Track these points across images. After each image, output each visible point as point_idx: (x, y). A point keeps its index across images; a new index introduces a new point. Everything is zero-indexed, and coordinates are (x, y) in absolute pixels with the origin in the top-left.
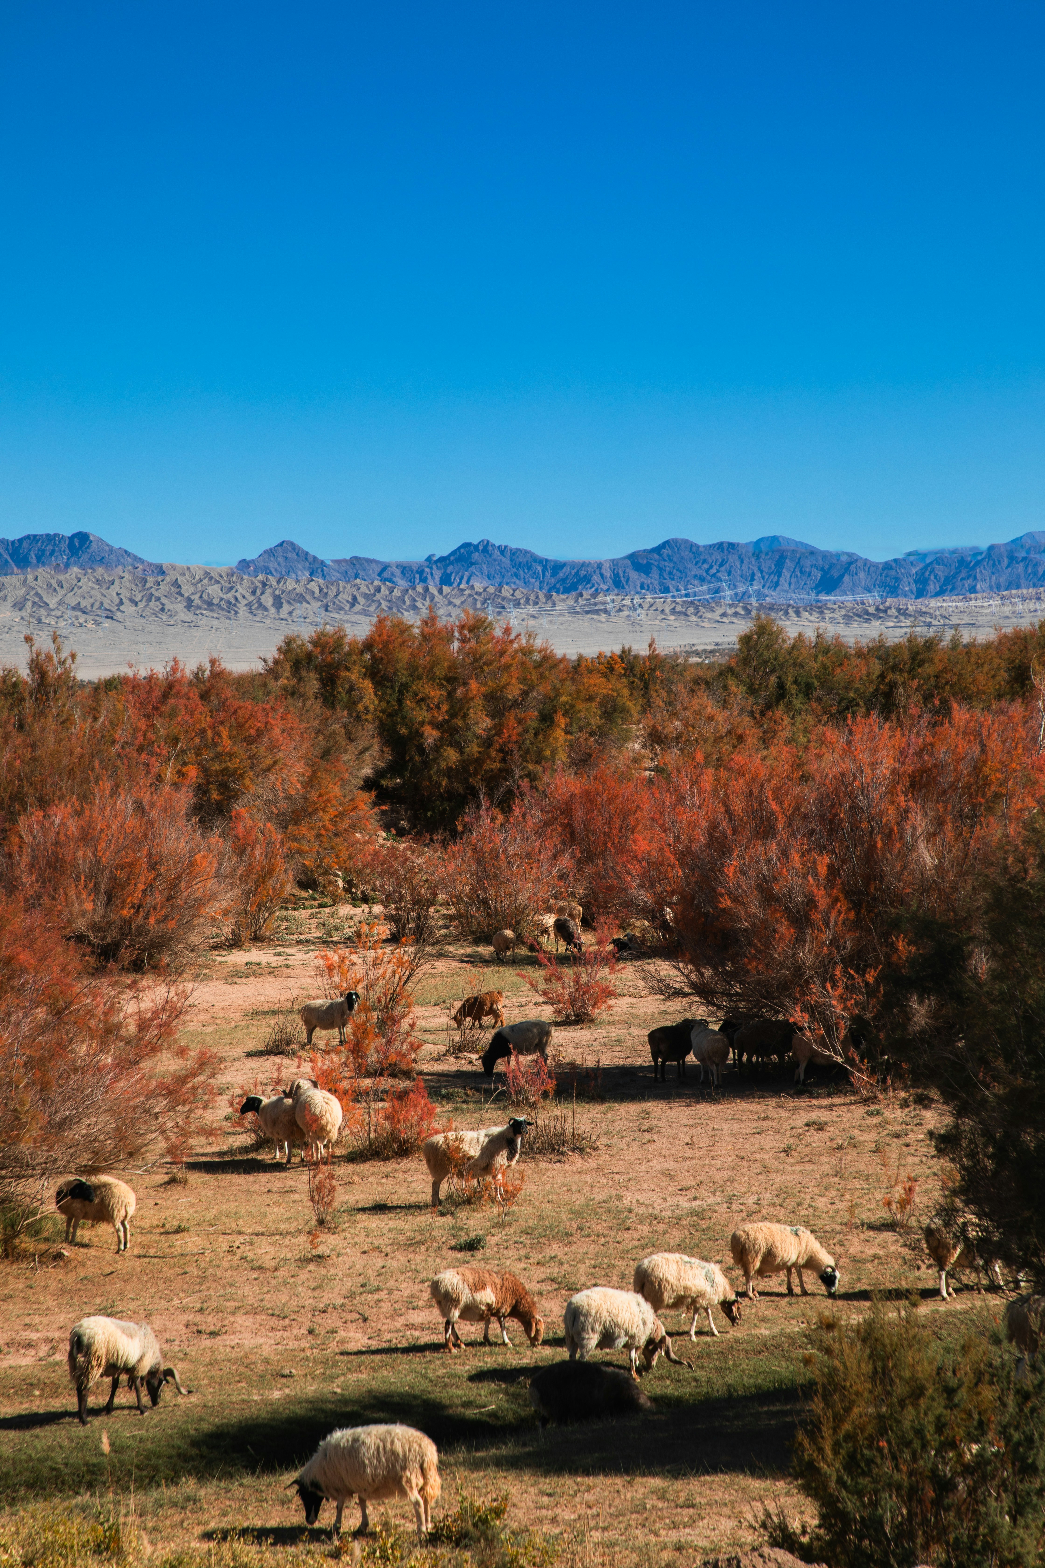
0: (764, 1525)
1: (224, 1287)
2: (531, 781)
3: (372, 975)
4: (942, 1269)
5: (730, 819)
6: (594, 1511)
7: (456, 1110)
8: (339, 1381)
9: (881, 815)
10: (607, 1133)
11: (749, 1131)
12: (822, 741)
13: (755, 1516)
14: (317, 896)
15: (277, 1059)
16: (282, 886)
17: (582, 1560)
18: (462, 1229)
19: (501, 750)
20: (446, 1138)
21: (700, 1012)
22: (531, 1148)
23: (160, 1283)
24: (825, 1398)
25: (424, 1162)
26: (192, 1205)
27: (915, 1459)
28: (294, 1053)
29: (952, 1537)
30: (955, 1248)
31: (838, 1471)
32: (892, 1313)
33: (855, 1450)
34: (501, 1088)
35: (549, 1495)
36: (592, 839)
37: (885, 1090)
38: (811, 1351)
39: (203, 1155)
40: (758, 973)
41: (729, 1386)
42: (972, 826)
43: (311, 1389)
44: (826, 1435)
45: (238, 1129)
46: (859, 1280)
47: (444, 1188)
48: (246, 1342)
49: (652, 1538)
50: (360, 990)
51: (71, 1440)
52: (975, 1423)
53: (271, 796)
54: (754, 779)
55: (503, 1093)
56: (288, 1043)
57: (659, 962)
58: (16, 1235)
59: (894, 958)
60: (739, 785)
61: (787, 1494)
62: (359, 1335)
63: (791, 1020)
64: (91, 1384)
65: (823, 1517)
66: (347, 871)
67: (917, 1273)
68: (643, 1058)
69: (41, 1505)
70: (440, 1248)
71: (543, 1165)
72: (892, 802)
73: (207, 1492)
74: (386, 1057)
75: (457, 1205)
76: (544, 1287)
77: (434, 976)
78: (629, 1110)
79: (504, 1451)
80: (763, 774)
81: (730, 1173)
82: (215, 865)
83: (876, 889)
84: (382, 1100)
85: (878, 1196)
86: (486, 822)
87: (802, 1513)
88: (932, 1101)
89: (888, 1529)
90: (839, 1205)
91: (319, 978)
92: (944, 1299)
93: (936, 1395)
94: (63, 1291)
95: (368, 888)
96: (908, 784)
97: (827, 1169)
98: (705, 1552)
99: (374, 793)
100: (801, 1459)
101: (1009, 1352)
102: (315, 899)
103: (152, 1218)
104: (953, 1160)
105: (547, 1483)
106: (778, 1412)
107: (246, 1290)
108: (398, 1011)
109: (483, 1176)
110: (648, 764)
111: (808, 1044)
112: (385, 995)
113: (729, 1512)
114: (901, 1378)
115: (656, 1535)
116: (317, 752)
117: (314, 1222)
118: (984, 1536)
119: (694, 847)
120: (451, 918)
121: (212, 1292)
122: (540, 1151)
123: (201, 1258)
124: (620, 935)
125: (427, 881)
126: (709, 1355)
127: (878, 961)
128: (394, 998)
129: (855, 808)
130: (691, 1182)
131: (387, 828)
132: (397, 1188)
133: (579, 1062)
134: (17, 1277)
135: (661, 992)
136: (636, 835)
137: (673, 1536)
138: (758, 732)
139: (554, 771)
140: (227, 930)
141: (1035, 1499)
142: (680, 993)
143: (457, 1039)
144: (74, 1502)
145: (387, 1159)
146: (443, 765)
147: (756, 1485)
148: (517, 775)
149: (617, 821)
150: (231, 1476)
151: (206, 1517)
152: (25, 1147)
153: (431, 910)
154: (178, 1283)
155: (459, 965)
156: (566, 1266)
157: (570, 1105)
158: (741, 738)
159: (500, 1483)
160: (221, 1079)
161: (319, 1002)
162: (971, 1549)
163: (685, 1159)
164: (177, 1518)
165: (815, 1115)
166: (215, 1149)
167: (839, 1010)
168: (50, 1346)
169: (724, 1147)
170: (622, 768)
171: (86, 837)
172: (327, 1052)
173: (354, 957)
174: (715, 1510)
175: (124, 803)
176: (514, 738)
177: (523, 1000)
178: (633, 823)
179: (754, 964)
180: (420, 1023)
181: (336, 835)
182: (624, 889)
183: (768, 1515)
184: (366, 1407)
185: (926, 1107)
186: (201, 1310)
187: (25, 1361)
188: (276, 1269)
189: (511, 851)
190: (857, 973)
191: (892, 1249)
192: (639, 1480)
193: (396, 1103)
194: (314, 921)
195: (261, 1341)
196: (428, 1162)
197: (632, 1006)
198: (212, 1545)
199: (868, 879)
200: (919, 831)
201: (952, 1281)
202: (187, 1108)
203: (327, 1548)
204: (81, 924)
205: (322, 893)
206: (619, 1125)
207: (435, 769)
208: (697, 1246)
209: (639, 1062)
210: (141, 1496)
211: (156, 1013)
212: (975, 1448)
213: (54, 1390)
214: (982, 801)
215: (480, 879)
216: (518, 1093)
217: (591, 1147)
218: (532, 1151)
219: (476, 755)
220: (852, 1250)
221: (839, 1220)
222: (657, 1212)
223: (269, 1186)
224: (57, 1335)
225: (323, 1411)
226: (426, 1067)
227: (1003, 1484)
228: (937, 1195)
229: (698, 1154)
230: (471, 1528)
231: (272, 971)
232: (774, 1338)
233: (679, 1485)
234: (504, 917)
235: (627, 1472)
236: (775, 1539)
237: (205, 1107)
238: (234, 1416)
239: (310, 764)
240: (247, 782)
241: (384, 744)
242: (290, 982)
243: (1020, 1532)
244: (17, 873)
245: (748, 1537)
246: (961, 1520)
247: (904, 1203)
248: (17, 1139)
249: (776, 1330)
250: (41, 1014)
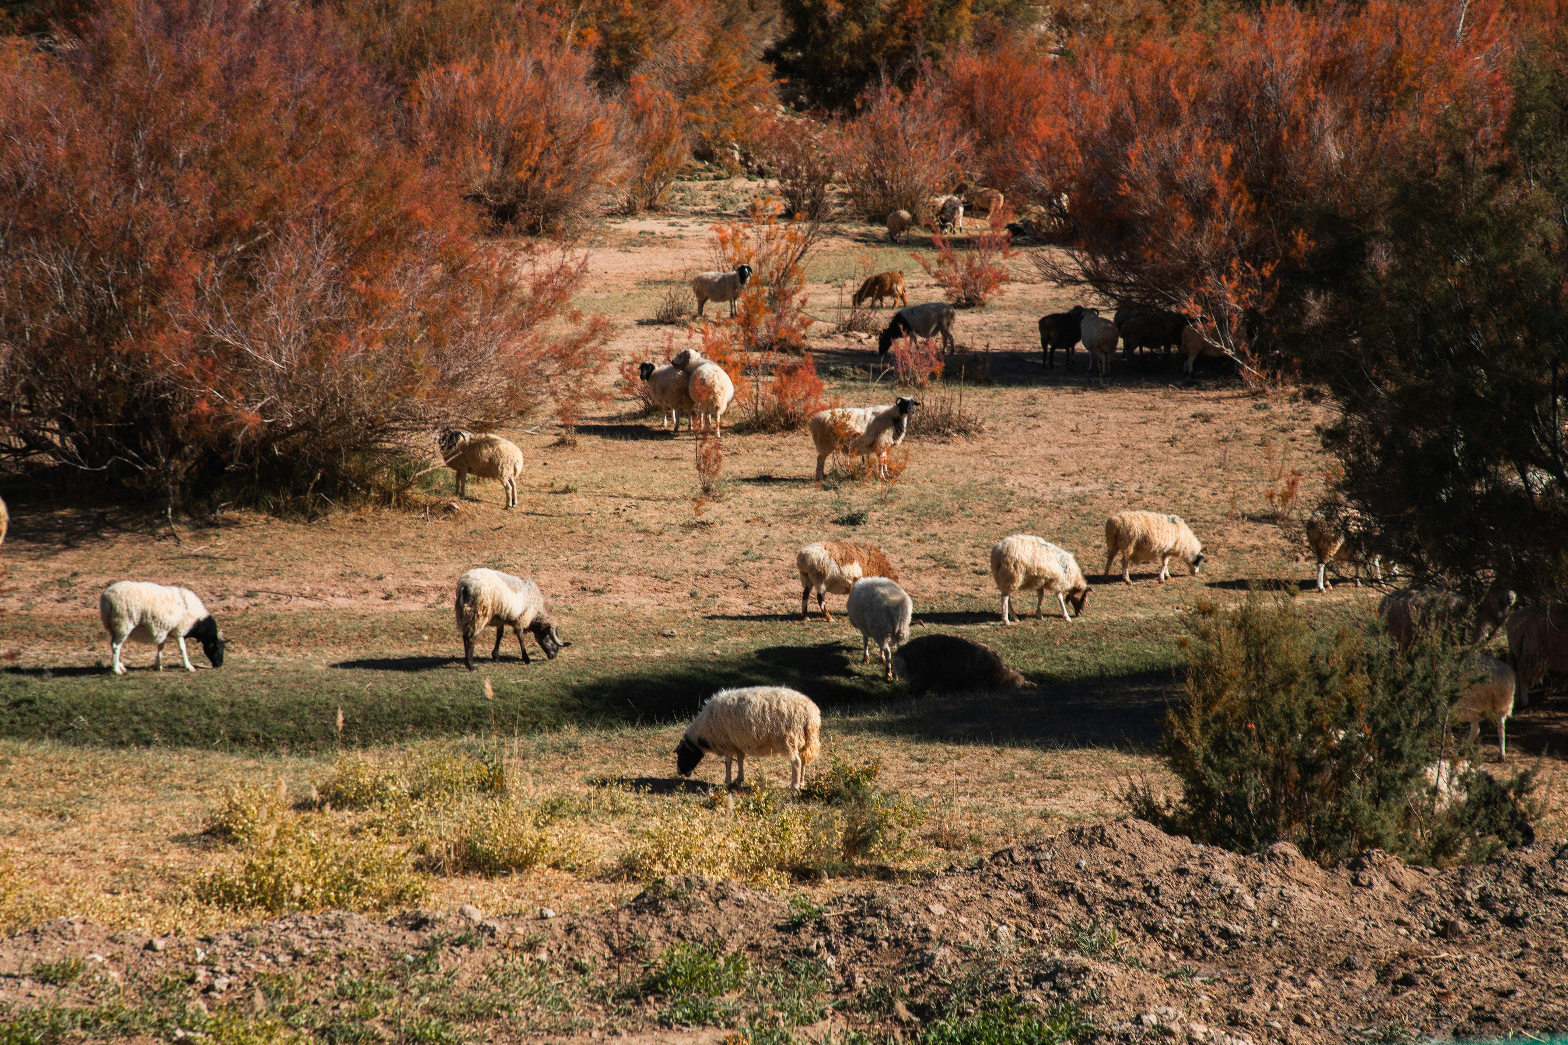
0: (1129, 798)
1: (609, 547)
2: (934, 60)
3: (764, 250)
4: (1321, 561)
5: (1135, 106)
6: (963, 778)
7: (843, 387)
8: (719, 643)
9: (1290, 105)
10: (992, 417)
11: (1134, 420)
12: (1233, 28)
13: (1121, 790)
14: (713, 167)
15: (668, 329)
16: (678, 156)
17: (949, 823)
18: (844, 503)
19: (904, 27)
20: (833, 414)
21: (1093, 300)
22: (917, 429)
23: (547, 540)
24: (1196, 680)
25: (811, 437)
26: (580, 467)
27: (1282, 741)
28: (684, 324)
29: (1314, 816)
30: (1335, 540)
31: (1205, 750)
32: (1269, 603)
33: (1224, 730)
34: (889, 368)
35: (920, 761)
36: (992, 121)
37: (1274, 385)
38: (1184, 634)
39: (593, 419)
40: (1154, 262)
41: (1101, 666)
42: (1382, 121)
43: (692, 649)
44: (1194, 715)
45: (628, 396)
46: (1236, 569)
47: (829, 463)
48: (630, 602)
49: (1019, 806)
50: (753, 264)
51: (458, 683)
52: (1344, 710)
53: (671, 64)
54: (1162, 65)
55: (891, 373)
56: (680, 313)
57: (1054, 249)
58: (409, 485)
59: (1293, 253)
60: (1145, 71)
61: (1154, 770)
62: (740, 601)
63: (1184, 311)
64: (477, 632)
65: (1188, 793)
66: (743, 144)
67: (1295, 564)
68: (1033, 343)
69: (428, 742)
70: (822, 521)
71: (927, 445)
72: (1301, 94)
73: (588, 739)
74: (776, 332)
75: (841, 480)
76: (923, 564)
77: (827, 254)
78: (1015, 395)
79: (877, 717)
80: (1171, 60)
81: (1114, 460)
82: (613, 131)
83: (1279, 182)
84: (770, 374)
85: (1261, 488)
86: (885, 100)
87: (1167, 788)
88: (1322, 396)
89: (1251, 807)
90: (1221, 496)
91: (712, 251)
92: (1320, 591)
93: (1308, 681)
94: (452, 543)
95: (764, 162)
96: (1318, 75)
97: (1211, 460)
98: (1070, 820)
99: (773, 65)
100: (1170, 738)
101: (1382, 645)
102: (711, 171)
103: (540, 477)
104: (1339, 456)
105: (918, 750)
106: (1148, 692)
107: (631, 552)
108: (790, 286)
109: (868, 453)
110: (1054, 47)
111: (1200, 337)
112: (778, 270)
113: (1095, 785)
114: (1274, 664)
115: (1023, 803)
116: (718, 20)
117: (699, 490)
118: (1346, 817)
119: (1096, 133)
120: (846, 196)
121: (597, 552)
122: (925, 432)
123: (588, 518)
124: (1017, 221)
125: (824, 157)
126: (1083, 636)
127: (1276, 256)
128: (787, 273)
129: (1262, 98)
130: (1074, 468)
131: (786, 102)
132: (782, 461)
133: (968, 345)
134: (408, 526)
135: (1054, 279)
136: (1038, 119)
137: (1039, 805)
138: (1168, 17)
139: (957, 50)
140: (622, 198)
141: (1399, 783)
142: (1073, 281)
143: (847, 317)
144: (459, 741)
145: (773, 432)
146: (846, 39)
147: (1123, 760)
148: (920, 54)
149: (1019, 104)
150: (612, 727)
151: (586, 763)
152: (418, 401)
153: (827, 187)
154: (565, 541)
155: (853, 244)
156: (946, 544)
157: (957, 388)
158: (1150, 23)
159: (872, 747)
160: (613, 346)
161: (712, 274)
162: (1332, 828)
163: (1069, 445)
164: (558, 763)
165: (1202, 407)
166: (604, 414)
167: (1233, 304)
168: (439, 593)
169: (1109, 435)
170: (1027, 49)
171: (485, 96)
172: (717, 325)
173: (748, 231)
174: (1082, 782)
175: (524, 64)
176: (919, 15)
177: (914, 282)
178: (1035, 106)
179: (1150, 252)
180: (811, 300)
181: (735, 107)
182: (1022, 174)
183: (1134, 788)
184: (743, 669)
185: (1315, 402)
186: (586, 568)
187: (414, 607)
188: (661, 533)
189: (910, 129)
190: (1254, 266)
191: (1272, 540)
192: (1008, 750)
193: (785, 378)
194: (709, 193)
195: (645, 601)
196: (815, 437)
197: (1024, 292)
198: (592, 789)
199: (1271, 172)
200: (1327, 124)
201: (1330, 575)
202: (578, 373)
203: (702, 799)
204: (478, 184)
205: (718, 165)
206: (1006, 409)
207: (837, 43)
208: (1077, 530)
209: (1028, 348)
210: (524, 740)
211: (550, 277)
212: (1342, 734)
213: (442, 636)
214: (1394, 94)
215: (877, 158)
216: (906, 373)
217: (976, 430)
218: (916, 431)
219: (879, 31)
220: (1231, 540)
221: (1219, 510)
222: (1038, 496)
223: (656, 453)
224: (446, 584)
225: (702, 671)
226: (815, 344)
227: (1369, 770)
228: (1320, 489)
229: (1083, 440)
230: (843, 787)
231: (666, 241)
232: (1148, 621)
233: (1047, 757)
234: (900, 198)
235: (997, 743)
236: (1139, 812)
237: (596, 372)
238: (616, 671)
239: (712, 32)
240: (647, 48)
241: (787, 16)
242: (684, 253)
243: (1382, 814)
244: (416, 129)
245: (1113, 809)
246: (1325, 802)
247: (1286, 497)
248: (412, 392)
249: (1151, 615)
250: (437, 271)
